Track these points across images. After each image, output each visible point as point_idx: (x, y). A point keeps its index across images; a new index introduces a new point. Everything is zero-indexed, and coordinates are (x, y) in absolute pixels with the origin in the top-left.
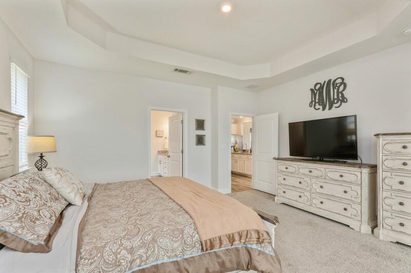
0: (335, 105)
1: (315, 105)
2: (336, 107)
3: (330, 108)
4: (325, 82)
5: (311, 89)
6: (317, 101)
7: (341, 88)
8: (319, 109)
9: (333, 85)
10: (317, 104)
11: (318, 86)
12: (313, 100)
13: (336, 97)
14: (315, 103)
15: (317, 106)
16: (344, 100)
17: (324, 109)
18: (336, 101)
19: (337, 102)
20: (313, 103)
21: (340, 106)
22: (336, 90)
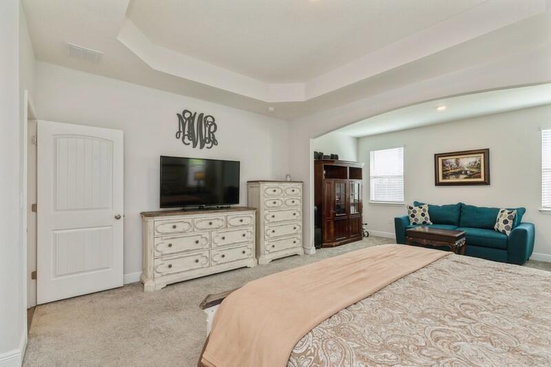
0: (206, 145)
1: (183, 138)
2: (208, 148)
3: (202, 147)
4: (196, 113)
5: (178, 115)
6: (186, 133)
7: (212, 128)
8: (189, 144)
9: (205, 122)
10: (186, 137)
11: (187, 115)
12: (181, 130)
13: (207, 136)
14: (184, 135)
15: (186, 140)
16: (214, 142)
17: (195, 146)
18: (207, 140)
19: (209, 143)
20: (182, 134)
21: (211, 147)
22: (207, 129)
